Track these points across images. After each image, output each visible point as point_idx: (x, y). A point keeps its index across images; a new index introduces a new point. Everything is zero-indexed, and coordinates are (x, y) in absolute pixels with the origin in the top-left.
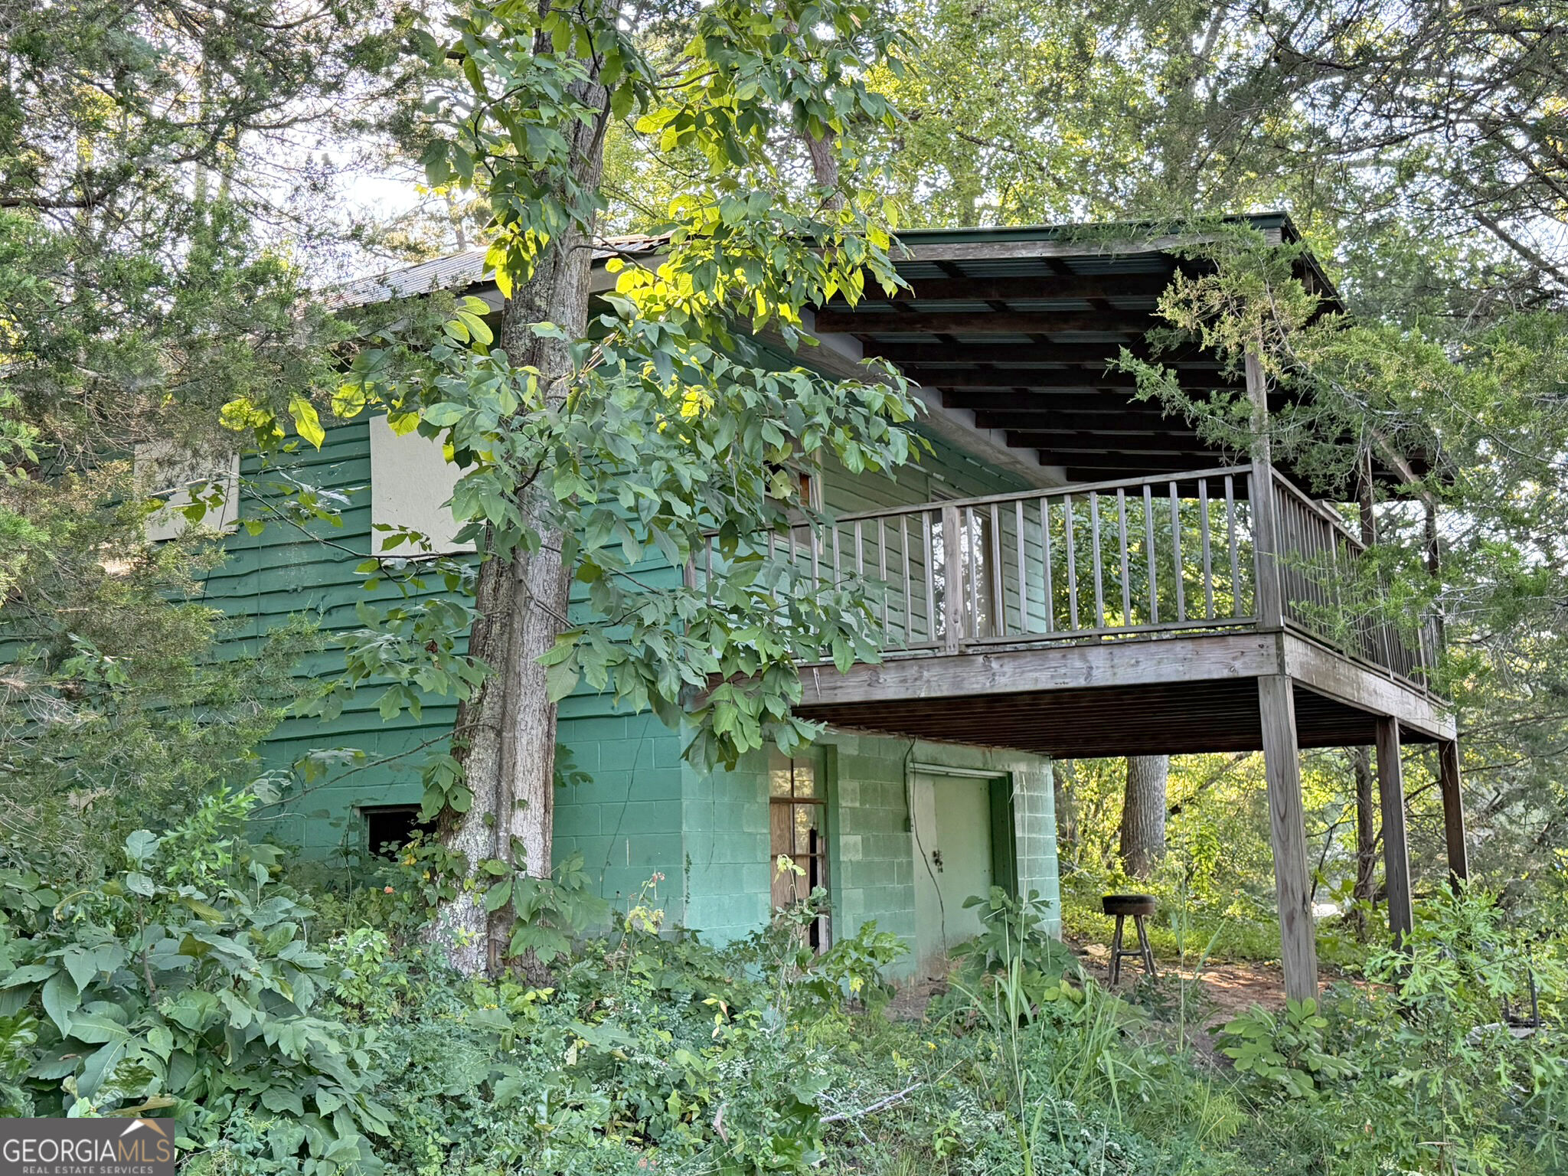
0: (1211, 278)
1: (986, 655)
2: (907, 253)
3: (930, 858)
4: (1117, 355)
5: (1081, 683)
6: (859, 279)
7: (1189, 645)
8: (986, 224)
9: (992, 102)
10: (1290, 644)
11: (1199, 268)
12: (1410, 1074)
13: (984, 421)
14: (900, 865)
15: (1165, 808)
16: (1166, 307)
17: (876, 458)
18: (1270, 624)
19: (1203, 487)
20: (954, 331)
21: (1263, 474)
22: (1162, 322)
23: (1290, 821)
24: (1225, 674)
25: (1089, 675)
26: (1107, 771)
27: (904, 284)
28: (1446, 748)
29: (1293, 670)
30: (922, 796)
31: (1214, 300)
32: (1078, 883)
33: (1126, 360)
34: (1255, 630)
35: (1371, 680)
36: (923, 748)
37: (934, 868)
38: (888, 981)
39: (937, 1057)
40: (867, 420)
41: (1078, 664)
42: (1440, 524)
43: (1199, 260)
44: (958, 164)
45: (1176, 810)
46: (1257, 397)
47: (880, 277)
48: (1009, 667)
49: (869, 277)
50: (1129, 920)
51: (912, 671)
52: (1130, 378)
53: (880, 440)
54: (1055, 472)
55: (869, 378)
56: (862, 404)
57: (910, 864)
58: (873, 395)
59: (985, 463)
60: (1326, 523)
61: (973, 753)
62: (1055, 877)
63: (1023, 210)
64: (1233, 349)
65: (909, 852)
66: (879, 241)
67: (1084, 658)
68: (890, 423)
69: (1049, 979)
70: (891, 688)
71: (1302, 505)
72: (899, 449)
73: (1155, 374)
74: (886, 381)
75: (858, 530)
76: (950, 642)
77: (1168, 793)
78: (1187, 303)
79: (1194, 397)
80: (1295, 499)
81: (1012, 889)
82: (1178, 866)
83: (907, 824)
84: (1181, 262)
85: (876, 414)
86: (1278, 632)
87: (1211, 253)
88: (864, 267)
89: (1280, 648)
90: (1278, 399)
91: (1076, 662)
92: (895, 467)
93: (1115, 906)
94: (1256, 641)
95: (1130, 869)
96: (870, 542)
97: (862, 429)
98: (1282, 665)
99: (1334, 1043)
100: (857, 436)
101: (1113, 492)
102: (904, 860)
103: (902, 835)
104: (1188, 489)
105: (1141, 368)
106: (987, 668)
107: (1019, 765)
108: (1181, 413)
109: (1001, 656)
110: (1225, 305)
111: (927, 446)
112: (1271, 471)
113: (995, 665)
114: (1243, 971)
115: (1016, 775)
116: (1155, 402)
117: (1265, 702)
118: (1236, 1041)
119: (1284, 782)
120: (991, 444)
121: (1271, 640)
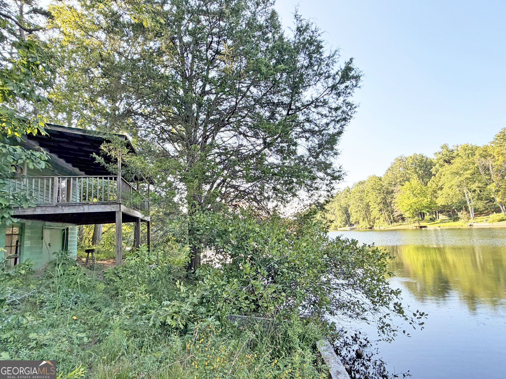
0: (111, 144)
1: (62, 206)
2: (49, 128)
3: (47, 245)
4: (93, 154)
5: (82, 212)
6: (36, 131)
7: (104, 205)
8: (73, 126)
9: (75, 104)
10: (122, 206)
11: (108, 142)
12: (131, 276)
13: (67, 161)
14: (39, 247)
15: (101, 233)
16: (102, 147)
17: (37, 166)
18: (119, 202)
19: (113, 178)
20: (62, 144)
21: (119, 177)
22: (101, 150)
23: (119, 235)
24: (110, 211)
25: (84, 210)
26: (91, 227)
27: (47, 134)
28: (148, 222)
29: (122, 210)
30: (47, 233)
31: (111, 147)
32: (82, 247)
33: (94, 155)
34: (116, 203)
35: (136, 212)
36: (47, 223)
37: (48, 247)
38: (33, 270)
39: (41, 285)
40: (35, 159)
41: (82, 208)
42: (150, 187)
43: (108, 140)
44: (68, 113)
45: (103, 233)
46: (119, 165)
47: (41, 131)
48: (67, 208)
49: (38, 130)
50: (90, 253)
51: (44, 209)
52: (95, 158)
53: (38, 163)
54: (83, 173)
55: (36, 151)
56: (34, 155)
57: (42, 246)
58: (38, 154)
59: (67, 169)
60: (130, 186)
61: (60, 224)
62: (76, 247)
63: (81, 125)
64: (114, 156)
65: (42, 244)
66: (42, 124)
67: (83, 207)
68: (41, 159)
69: (70, 266)
70: (39, 212)
71: (126, 183)
72: (43, 165)
73: (100, 158)
74: (41, 152)
75: (34, 180)
76: (54, 203)
77: (103, 230)
78: (106, 147)
79: (107, 163)
80: (125, 182)
81: (66, 249)
82: (103, 243)
83: (42, 238)
84: (105, 140)
85: (38, 158)
86: (120, 204)
87: (111, 139)
88: (37, 129)
89: (120, 206)
90: (122, 165)
91: (81, 208)
92: (42, 169)
93: (88, 251)
94: (116, 205)
95: (93, 244)
96: (37, 182)
97: (34, 160)
98: (120, 209)
99: (123, 271)
100: (33, 161)
101: (97, 178)
102: (41, 245)
103: (41, 240)
104: (106, 178)
105: (97, 157)
106: (62, 208)
107: (70, 226)
108: (104, 166)
109: (65, 206)
110: (113, 149)
111: (50, 165)
112: (121, 177)
113: (64, 208)
114: (112, 261)
115: (69, 228)
116: (99, 163)
117: (117, 215)
118: (106, 273)
119: (119, 229)
120: (69, 166)
121: (119, 205)
